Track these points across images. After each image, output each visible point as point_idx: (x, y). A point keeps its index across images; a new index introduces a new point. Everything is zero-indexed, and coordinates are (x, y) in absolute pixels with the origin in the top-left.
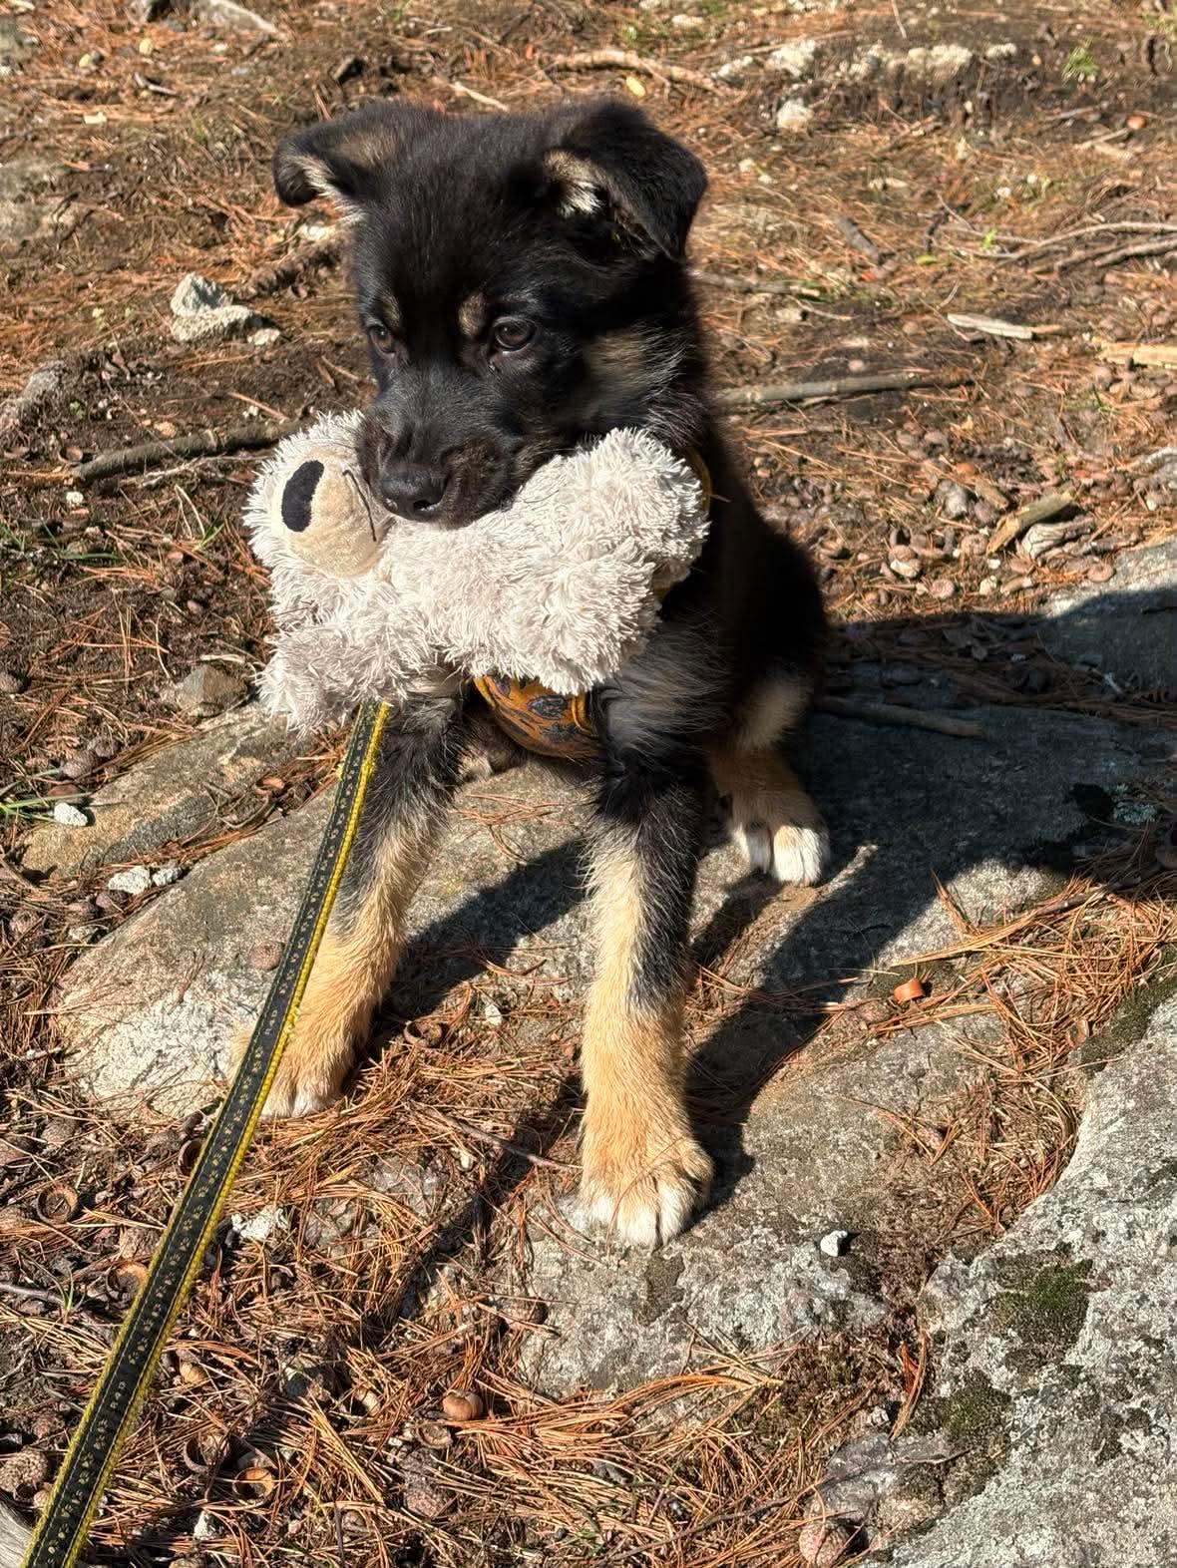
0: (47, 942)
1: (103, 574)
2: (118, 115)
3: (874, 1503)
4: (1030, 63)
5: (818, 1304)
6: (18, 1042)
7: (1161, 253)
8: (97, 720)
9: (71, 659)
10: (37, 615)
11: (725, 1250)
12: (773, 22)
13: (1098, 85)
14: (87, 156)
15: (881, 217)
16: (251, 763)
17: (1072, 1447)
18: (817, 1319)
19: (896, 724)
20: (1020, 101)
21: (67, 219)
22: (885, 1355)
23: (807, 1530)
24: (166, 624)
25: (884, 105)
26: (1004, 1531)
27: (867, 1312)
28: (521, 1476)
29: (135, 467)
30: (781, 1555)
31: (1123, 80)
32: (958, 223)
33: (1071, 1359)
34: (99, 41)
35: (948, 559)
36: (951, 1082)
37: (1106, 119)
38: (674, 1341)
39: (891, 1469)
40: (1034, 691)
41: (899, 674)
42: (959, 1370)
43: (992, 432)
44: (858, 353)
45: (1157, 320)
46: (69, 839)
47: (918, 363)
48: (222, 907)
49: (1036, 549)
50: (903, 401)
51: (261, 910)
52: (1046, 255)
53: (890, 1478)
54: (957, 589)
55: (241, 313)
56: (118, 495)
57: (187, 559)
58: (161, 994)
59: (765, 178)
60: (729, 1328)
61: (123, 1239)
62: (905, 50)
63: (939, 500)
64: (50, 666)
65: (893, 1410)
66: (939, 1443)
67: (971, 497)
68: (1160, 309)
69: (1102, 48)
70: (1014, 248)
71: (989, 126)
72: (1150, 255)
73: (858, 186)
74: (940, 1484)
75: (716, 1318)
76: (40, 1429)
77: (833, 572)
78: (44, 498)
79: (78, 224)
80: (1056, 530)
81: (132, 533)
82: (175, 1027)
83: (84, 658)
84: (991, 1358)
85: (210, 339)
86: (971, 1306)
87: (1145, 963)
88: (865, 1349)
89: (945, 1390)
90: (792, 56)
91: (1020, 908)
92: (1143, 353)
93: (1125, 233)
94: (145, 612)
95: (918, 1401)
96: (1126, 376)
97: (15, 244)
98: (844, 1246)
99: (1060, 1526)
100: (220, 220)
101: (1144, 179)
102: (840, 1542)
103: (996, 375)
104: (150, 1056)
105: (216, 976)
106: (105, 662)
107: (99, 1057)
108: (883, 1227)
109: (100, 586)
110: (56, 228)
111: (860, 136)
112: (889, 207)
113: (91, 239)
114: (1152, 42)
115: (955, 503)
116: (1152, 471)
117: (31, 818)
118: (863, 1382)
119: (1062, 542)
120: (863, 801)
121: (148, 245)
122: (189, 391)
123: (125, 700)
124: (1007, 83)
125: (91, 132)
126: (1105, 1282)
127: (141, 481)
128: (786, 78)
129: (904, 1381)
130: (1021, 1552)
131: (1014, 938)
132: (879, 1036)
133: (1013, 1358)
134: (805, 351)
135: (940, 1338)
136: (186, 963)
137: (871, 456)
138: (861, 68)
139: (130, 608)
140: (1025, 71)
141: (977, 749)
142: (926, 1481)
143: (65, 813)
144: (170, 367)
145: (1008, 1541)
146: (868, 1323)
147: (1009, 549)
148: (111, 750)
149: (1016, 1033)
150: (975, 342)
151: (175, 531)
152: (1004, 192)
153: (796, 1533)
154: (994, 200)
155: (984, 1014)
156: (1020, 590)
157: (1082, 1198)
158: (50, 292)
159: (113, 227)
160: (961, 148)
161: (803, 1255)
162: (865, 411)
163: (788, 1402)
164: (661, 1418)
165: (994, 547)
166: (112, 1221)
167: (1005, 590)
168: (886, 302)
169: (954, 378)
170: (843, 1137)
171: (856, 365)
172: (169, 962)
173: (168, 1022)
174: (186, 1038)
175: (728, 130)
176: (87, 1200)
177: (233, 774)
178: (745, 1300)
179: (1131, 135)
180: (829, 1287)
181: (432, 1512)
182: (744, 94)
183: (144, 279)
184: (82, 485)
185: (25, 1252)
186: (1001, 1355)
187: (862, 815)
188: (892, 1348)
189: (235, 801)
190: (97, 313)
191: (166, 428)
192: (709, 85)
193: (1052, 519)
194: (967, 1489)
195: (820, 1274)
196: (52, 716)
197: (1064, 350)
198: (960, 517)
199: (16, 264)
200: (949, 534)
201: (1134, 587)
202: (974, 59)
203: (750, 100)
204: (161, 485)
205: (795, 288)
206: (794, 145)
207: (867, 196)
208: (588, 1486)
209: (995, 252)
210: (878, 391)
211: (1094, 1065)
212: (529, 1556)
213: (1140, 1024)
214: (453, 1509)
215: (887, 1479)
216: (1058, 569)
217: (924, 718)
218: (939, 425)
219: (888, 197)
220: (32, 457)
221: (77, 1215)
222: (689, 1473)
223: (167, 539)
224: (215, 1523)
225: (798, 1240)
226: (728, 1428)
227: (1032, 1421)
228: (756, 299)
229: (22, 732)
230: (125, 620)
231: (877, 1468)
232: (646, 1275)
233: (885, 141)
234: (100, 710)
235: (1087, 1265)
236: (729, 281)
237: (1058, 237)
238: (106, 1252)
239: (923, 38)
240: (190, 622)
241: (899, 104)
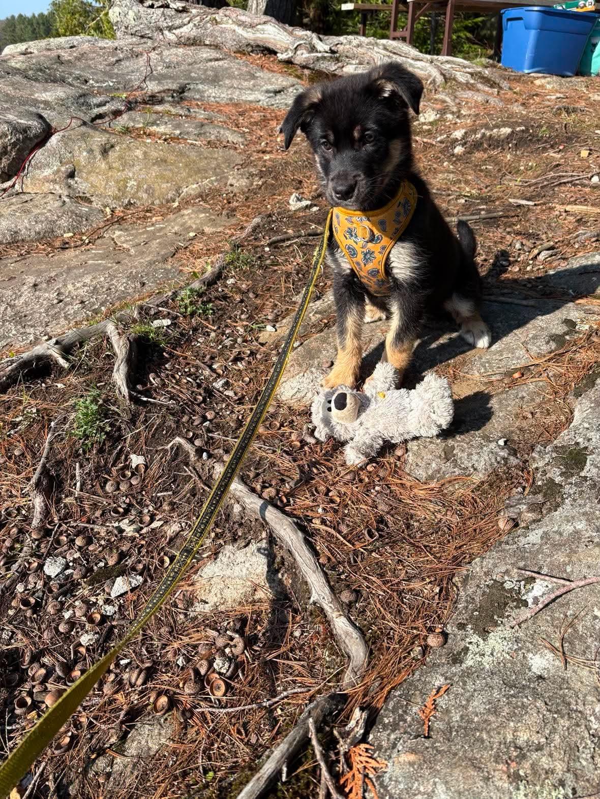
0: (266, 361)
1: (276, 268)
2: (273, 156)
3: (520, 514)
4: (529, 132)
5: (499, 458)
6: (260, 385)
7: (571, 182)
8: (276, 305)
9: (268, 290)
10: (259, 278)
11: (468, 444)
12: (452, 126)
13: (549, 137)
14: (265, 166)
15: (486, 176)
16: (318, 316)
17: (588, 498)
18: (498, 463)
19: (508, 303)
20: (526, 143)
21: (260, 183)
22: (520, 473)
23: (501, 520)
24: (294, 280)
25: (485, 146)
26: (568, 521)
27: (513, 461)
28: (411, 502)
29: (283, 241)
30: (493, 527)
31: (557, 136)
32: (509, 177)
33: (583, 474)
34: (267, 139)
35: (516, 261)
36: (533, 400)
37: (552, 147)
38: (454, 468)
39: (525, 504)
40: (547, 295)
41: (506, 291)
42: (544, 478)
43: (526, 228)
44: (483, 209)
45: (572, 200)
46: (270, 335)
47: (501, 211)
48: (313, 351)
49: (544, 258)
50: (499, 221)
51: (324, 352)
52: (536, 183)
53: (525, 507)
54: (520, 269)
55: (309, 203)
56: (278, 248)
57: (298, 264)
58: (298, 373)
59: (451, 167)
60: (470, 465)
61: (293, 435)
62: (492, 130)
63: (513, 245)
64: (263, 291)
65: (524, 488)
66: (540, 498)
67: (522, 244)
68: (572, 197)
69: (551, 127)
70: (526, 182)
71: (516, 151)
72: (568, 182)
73: (478, 168)
74: (541, 509)
75: (466, 462)
76: (274, 483)
77: (482, 265)
78: (259, 249)
79: (263, 184)
80: (550, 252)
81: (283, 258)
82: (303, 382)
83: (272, 290)
84: (555, 475)
85: (299, 210)
86: (547, 460)
87: (591, 367)
88: (514, 471)
89: (540, 483)
90: (458, 134)
91: (550, 353)
92: (568, 208)
93: (560, 176)
94: (288, 277)
95: (531, 486)
96: (564, 214)
97: (246, 190)
98: (505, 442)
99: (588, 520)
100: (300, 182)
101: (565, 162)
102: (511, 524)
103: (525, 214)
104: (296, 390)
105: (313, 369)
106: (278, 290)
107: (282, 390)
108: (516, 438)
109: (275, 271)
110: (257, 185)
111: (478, 155)
112: (488, 173)
113: (266, 188)
114: (566, 125)
115: (518, 246)
116: (575, 238)
117: (260, 330)
118: (513, 480)
119: (551, 256)
120: (499, 324)
121: (281, 189)
122: (296, 222)
123: (282, 300)
124: (522, 138)
125: (265, 161)
126: (592, 453)
127: (285, 244)
128: (456, 140)
129: (527, 481)
130: (575, 527)
131: (549, 360)
132: (509, 387)
133: (562, 474)
134: (468, 209)
135: (537, 469)
136: (304, 366)
137: (491, 235)
138: (479, 136)
139: (284, 276)
140: (528, 134)
141: (533, 310)
142: (535, 508)
143: (269, 328)
144: (290, 217)
145: (570, 524)
146: (514, 464)
147: (535, 258)
148: (280, 313)
149: (553, 387)
150: (518, 206)
151: (295, 257)
152: (522, 168)
153: (497, 521)
154: (519, 171)
155: (542, 381)
156: (539, 269)
157: (581, 430)
158: (256, 202)
159: (272, 185)
160: (509, 156)
161: (493, 445)
162: (488, 223)
163: (491, 485)
164: (451, 489)
165: (531, 257)
166: (289, 431)
167: (535, 269)
168: (490, 197)
169: (513, 214)
170: (501, 415)
171: (483, 212)
172: (300, 365)
173: (301, 381)
174: (305, 385)
175: (440, 155)
176: (282, 425)
177: (313, 319)
178: (475, 457)
179: (560, 151)
180: (502, 454)
181: (386, 510)
182: (444, 145)
183: (281, 198)
184: (269, 245)
185: (266, 438)
186: (558, 474)
187: (499, 327)
188: (522, 471)
189: (314, 326)
190: (269, 206)
191: (290, 231)
192: (434, 143)
193: (548, 249)
194: (550, 510)
195: (499, 450)
196: (264, 304)
197: (544, 208)
198: (520, 250)
199: (247, 195)
200: (517, 254)
201: (575, 267)
202: (513, 132)
203: (447, 147)
204: (290, 245)
205: (463, 194)
206: (459, 158)
207: (481, 171)
208: (431, 506)
209: (520, 184)
210: (491, 218)
211: (578, 395)
212: (415, 524)
213: (593, 384)
214: (392, 509)
215: (524, 507)
216: (550, 263)
217: (516, 301)
218: (510, 226)
219: (487, 171)
220: (255, 239)
221: (279, 429)
222: (461, 503)
223: (292, 259)
224: (324, 509)
225: (490, 442)
226: (473, 491)
227: (572, 492)
228: (451, 197)
229: (256, 308)
230: (283, 279)
231: (520, 504)
232: (444, 450)
233: (486, 156)
234: (277, 302)
235: (586, 448)
236: (444, 193)
237: (539, 179)
238: (288, 439)
239: (497, 126)
240: (300, 280)
241: (490, 146)
